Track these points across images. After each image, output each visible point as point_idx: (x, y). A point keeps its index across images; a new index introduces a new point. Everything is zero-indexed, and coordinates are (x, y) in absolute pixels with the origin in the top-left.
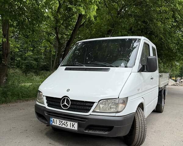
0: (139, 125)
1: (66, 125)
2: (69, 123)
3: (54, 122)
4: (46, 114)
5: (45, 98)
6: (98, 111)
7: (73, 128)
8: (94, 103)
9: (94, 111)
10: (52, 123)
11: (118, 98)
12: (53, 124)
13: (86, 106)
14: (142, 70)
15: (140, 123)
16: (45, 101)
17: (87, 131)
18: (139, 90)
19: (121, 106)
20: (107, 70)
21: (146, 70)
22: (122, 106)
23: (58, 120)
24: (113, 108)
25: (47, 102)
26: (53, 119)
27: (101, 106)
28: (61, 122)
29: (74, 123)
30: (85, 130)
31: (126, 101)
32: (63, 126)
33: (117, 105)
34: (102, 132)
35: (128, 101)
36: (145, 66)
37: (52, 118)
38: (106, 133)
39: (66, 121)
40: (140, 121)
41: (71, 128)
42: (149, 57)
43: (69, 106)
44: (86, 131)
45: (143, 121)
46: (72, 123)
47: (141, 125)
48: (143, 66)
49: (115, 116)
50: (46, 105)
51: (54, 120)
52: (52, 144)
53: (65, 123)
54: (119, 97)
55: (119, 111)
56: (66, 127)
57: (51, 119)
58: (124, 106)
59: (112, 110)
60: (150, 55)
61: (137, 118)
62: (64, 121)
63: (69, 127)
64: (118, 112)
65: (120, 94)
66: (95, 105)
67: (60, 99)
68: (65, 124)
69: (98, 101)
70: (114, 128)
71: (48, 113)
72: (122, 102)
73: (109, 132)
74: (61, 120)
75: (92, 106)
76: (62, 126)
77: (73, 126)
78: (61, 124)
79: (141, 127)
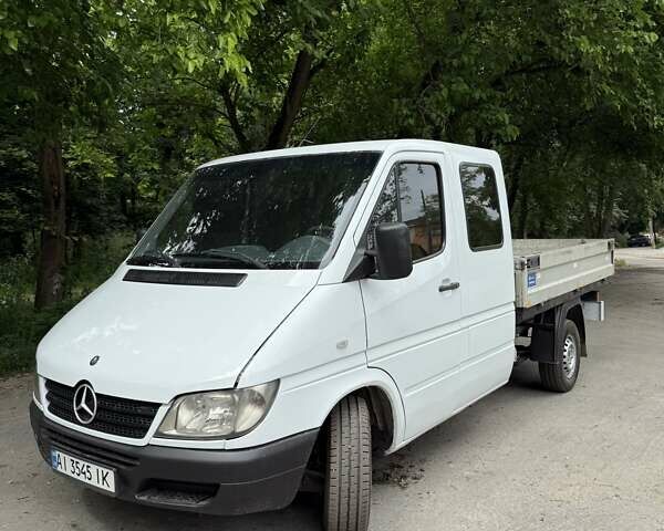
0: (340, 471)
1: (88, 474)
2: (94, 468)
3: (61, 464)
5: (42, 383)
6: (174, 432)
7: (105, 487)
9: (158, 434)
10: (57, 464)
11: (231, 386)
12: (59, 469)
13: (132, 415)
15: (345, 462)
16: (44, 391)
17: (144, 498)
18: (342, 346)
23: (68, 458)
25: (47, 397)
26: (57, 452)
28: (75, 465)
29: (105, 471)
30: (140, 493)
32: (82, 478)
34: (189, 502)
35: (280, 394)
37: (55, 450)
39: (87, 464)
40: (345, 456)
41: (100, 486)
42: (386, 228)
43: (93, 415)
44: (142, 498)
45: (354, 457)
46: (100, 469)
47: (345, 470)
49: (223, 450)
51: (58, 455)
53: (85, 469)
55: (238, 430)
56: (87, 481)
57: (52, 454)
58: (260, 412)
62: (81, 463)
63: (94, 482)
64: (234, 435)
66: (161, 412)
67: (72, 390)
68: (85, 473)
69: (169, 401)
70: (221, 489)
74: (75, 460)
75: (153, 417)
76: (79, 478)
77: (104, 479)
78: (77, 471)
79: (345, 478)
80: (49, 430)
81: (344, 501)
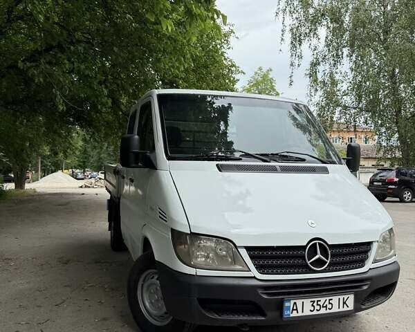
1: (329, 306)
2: (335, 299)
3: (297, 309)
4: (266, 296)
7: (346, 309)
10: (289, 313)
12: (292, 315)
23: (307, 302)
26: (292, 302)
28: (315, 304)
29: (346, 297)
32: (323, 311)
37: (289, 301)
39: (328, 298)
41: (341, 309)
43: (328, 261)
46: (341, 297)
50: (254, 272)
51: (295, 303)
53: (327, 303)
56: (328, 311)
57: (286, 305)
62: (323, 300)
63: (335, 310)
67: (304, 247)
68: (326, 307)
71: (267, 291)
74: (316, 300)
76: (319, 313)
77: (344, 303)
78: (318, 307)
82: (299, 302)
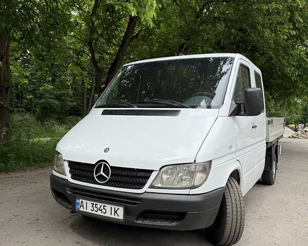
0: (232, 209)
1: (104, 211)
2: (108, 207)
3: (83, 206)
4: (69, 192)
5: (66, 164)
6: (159, 185)
7: (116, 217)
8: (151, 171)
9: (151, 187)
10: (78, 207)
11: (193, 162)
12: (80, 209)
13: (138, 177)
14: (236, 112)
15: (234, 205)
16: (67, 169)
17: (140, 222)
18: (230, 147)
19: (199, 176)
20: (175, 113)
21: (243, 112)
22: (202, 177)
23: (89, 203)
24: (185, 180)
25: (70, 172)
26: (81, 200)
27: (165, 177)
28: (94, 206)
29: (117, 208)
30: (137, 219)
31: (207, 168)
32: (99, 213)
33: (192, 174)
34: (166, 223)
35: (212, 168)
36: (242, 106)
37: (79, 199)
38: (174, 224)
39: (103, 205)
40: (234, 202)
41: (113, 216)
42: (249, 90)
43: (108, 178)
44: (139, 222)
45: (238, 202)
46: (113, 207)
47: (235, 209)
48: (239, 105)
49: (189, 195)
50: (68, 177)
51: (82, 202)
52: (81, 244)
53: (102, 208)
54: (195, 161)
55: (196, 184)
56: (103, 214)
57: (78, 201)
58: (204, 176)
59: (184, 184)
60: (250, 87)
61: (228, 197)
62: (99, 205)
63: (108, 215)
64: (194, 187)
65: (198, 156)
66: (153, 175)
67: (92, 166)
68: (102, 210)
69: (158, 169)
70: (187, 215)
71: (72, 190)
72: (201, 169)
73: (179, 223)
74: (95, 203)
75: (148, 178)
76: (96, 213)
77: (115, 212)
78: (96, 209)
79: (235, 213)
80: (72, 188)
81: (234, 224)
82: (85, 202)
